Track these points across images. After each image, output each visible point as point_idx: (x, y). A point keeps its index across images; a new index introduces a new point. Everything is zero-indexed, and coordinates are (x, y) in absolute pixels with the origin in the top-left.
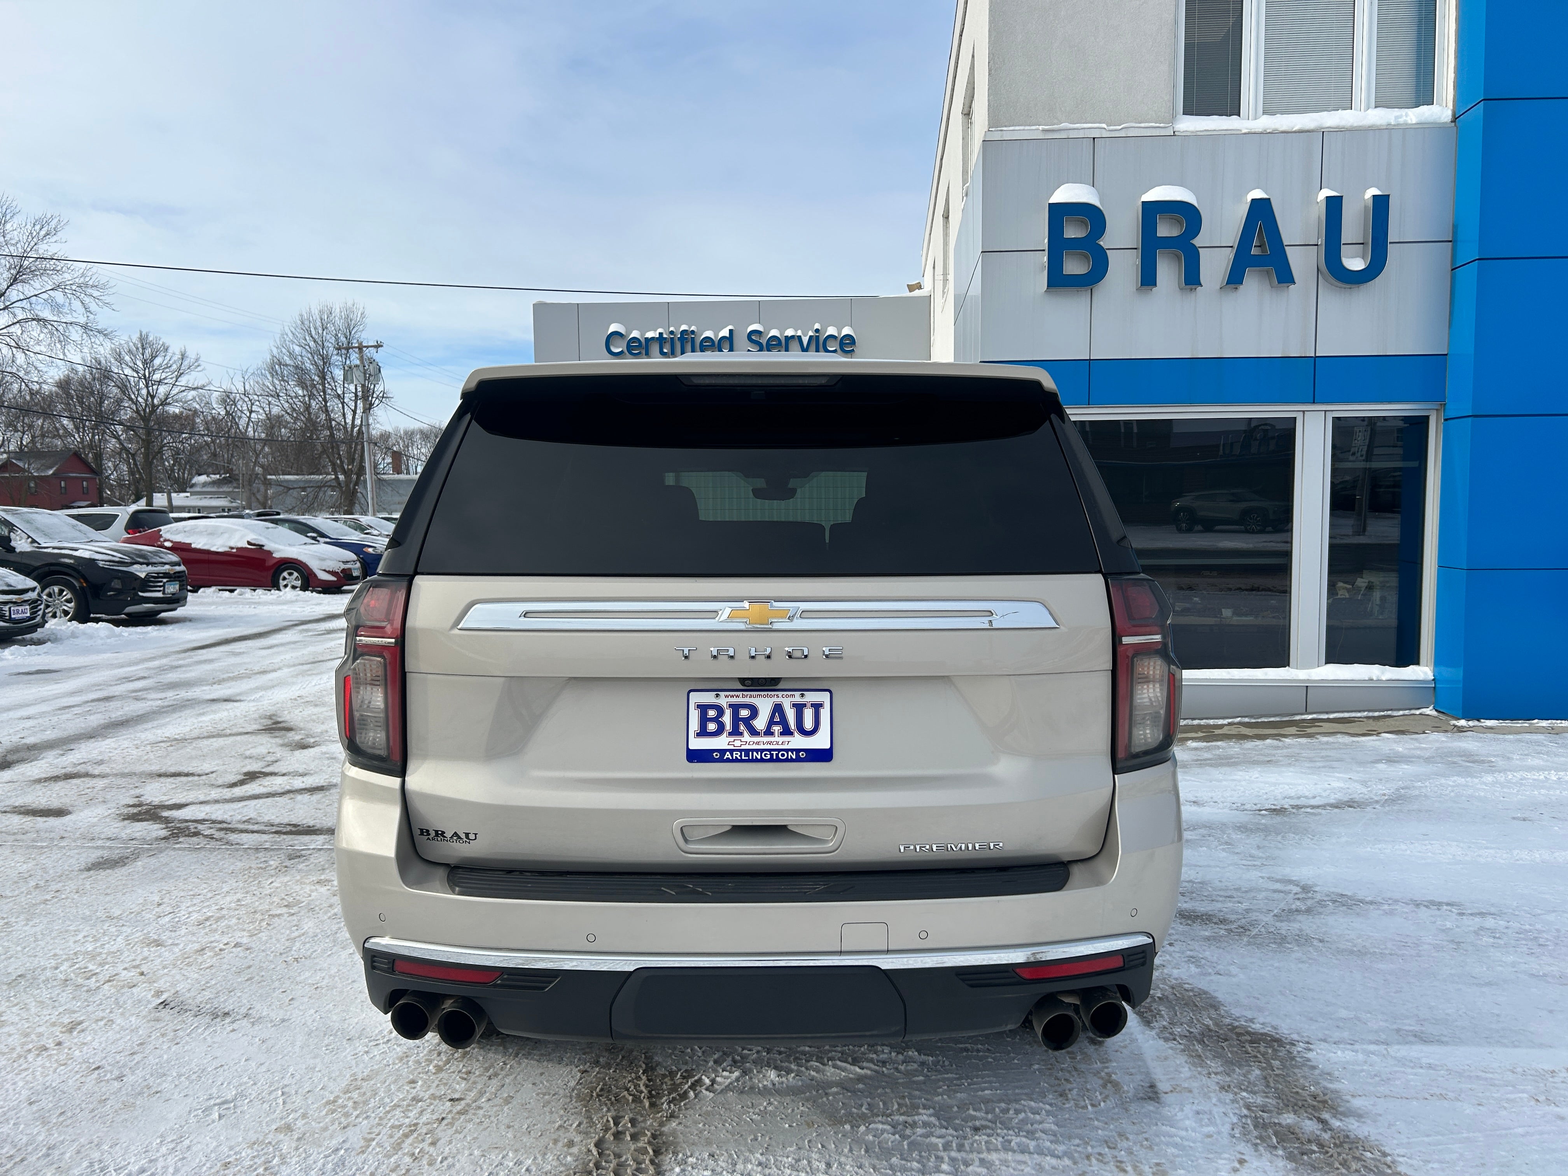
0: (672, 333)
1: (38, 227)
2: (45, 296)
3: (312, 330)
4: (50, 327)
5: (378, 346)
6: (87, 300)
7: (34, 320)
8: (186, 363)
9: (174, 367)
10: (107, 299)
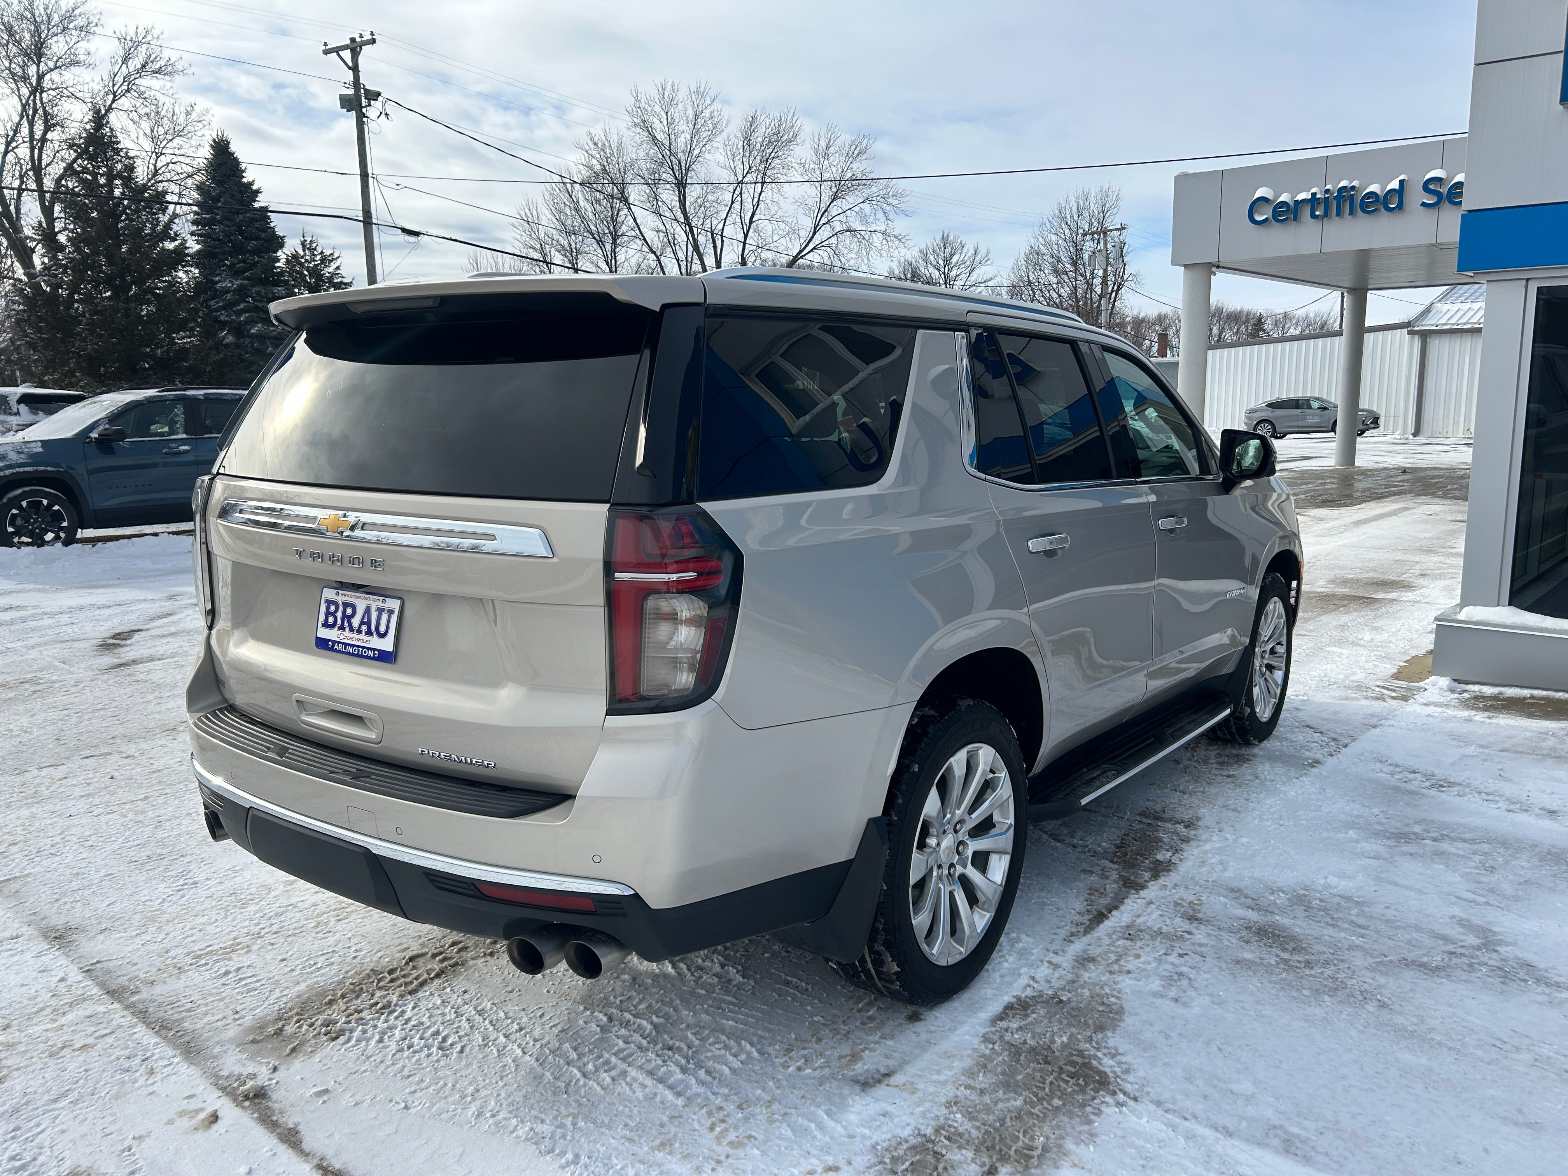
0: (1327, 191)
1: (853, 148)
2: (856, 209)
3: (1068, 216)
4: (859, 236)
5: (1122, 229)
6: (888, 208)
7: (848, 231)
8: (978, 258)
9: (968, 263)
10: (903, 206)
